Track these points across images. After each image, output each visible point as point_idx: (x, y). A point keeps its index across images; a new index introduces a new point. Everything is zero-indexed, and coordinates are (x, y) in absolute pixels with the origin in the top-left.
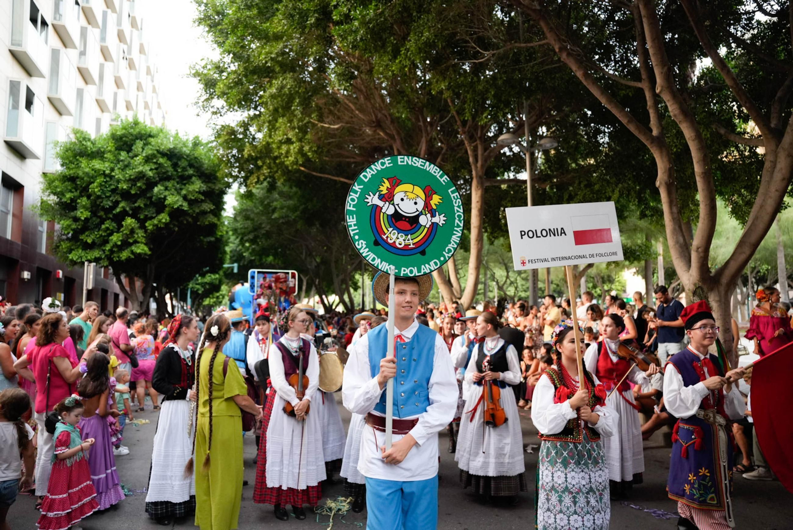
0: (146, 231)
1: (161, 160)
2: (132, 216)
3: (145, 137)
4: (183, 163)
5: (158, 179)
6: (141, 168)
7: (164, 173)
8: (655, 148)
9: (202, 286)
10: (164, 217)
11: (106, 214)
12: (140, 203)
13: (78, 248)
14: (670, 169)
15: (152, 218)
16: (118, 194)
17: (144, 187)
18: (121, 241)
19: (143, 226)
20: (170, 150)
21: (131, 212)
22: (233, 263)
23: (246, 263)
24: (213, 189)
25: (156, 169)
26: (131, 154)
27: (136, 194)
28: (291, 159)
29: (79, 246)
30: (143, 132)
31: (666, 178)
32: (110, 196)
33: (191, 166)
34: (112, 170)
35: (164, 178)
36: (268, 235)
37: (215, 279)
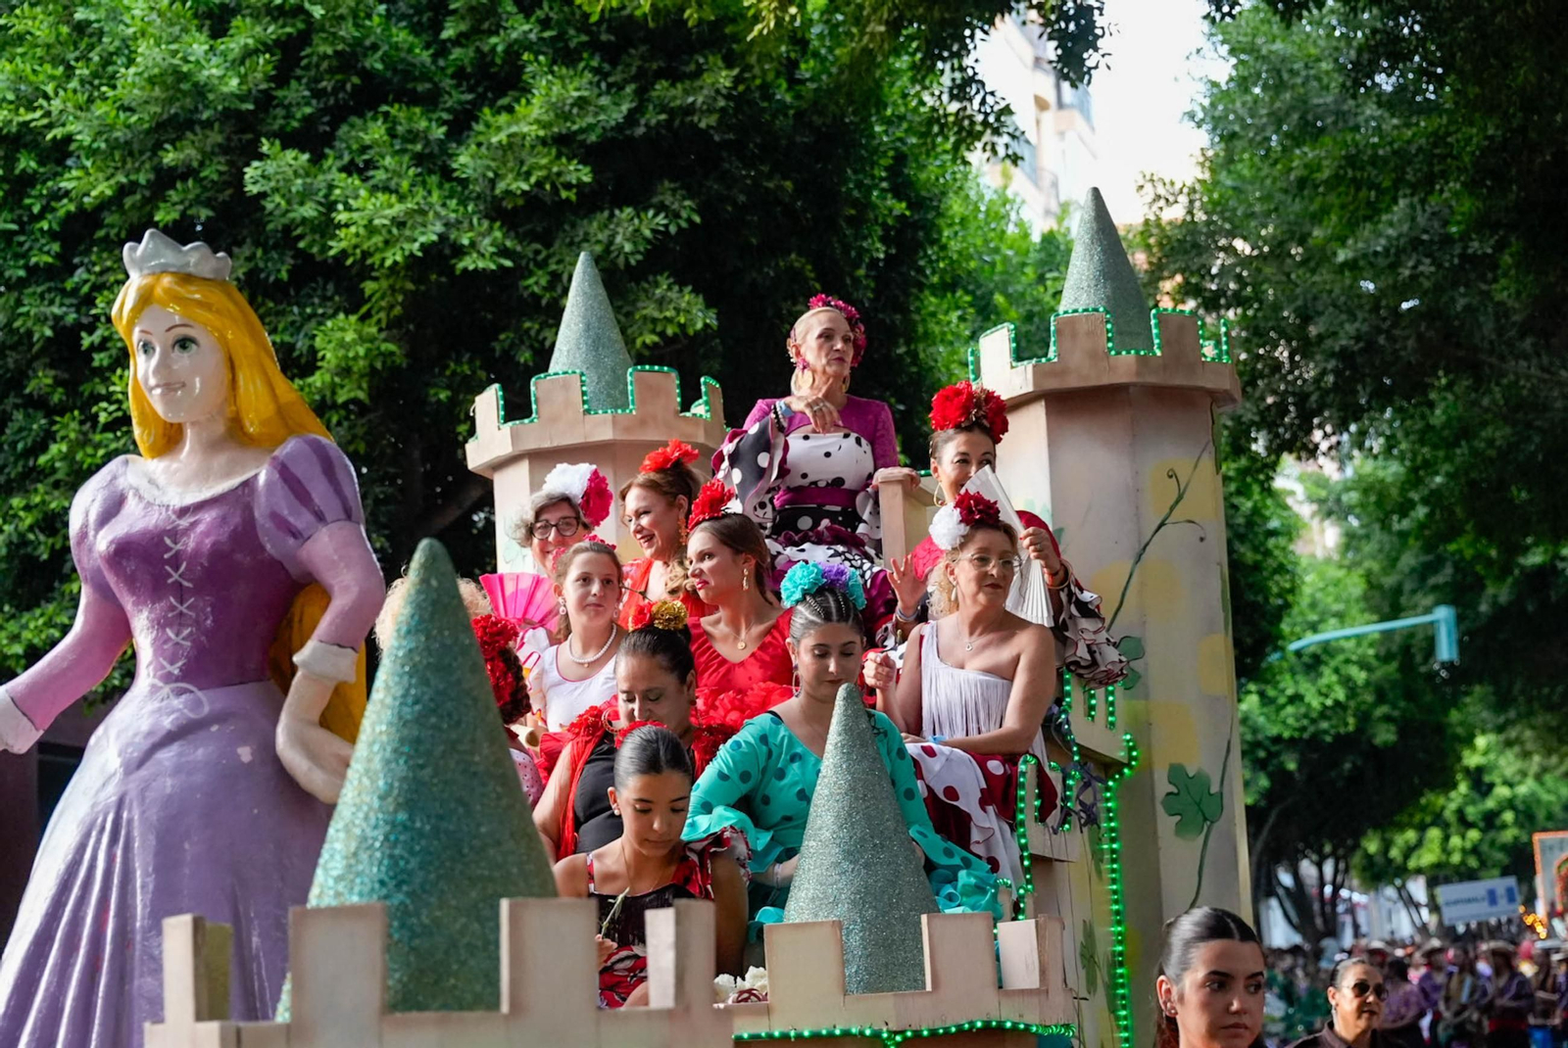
37: (1324, 714)
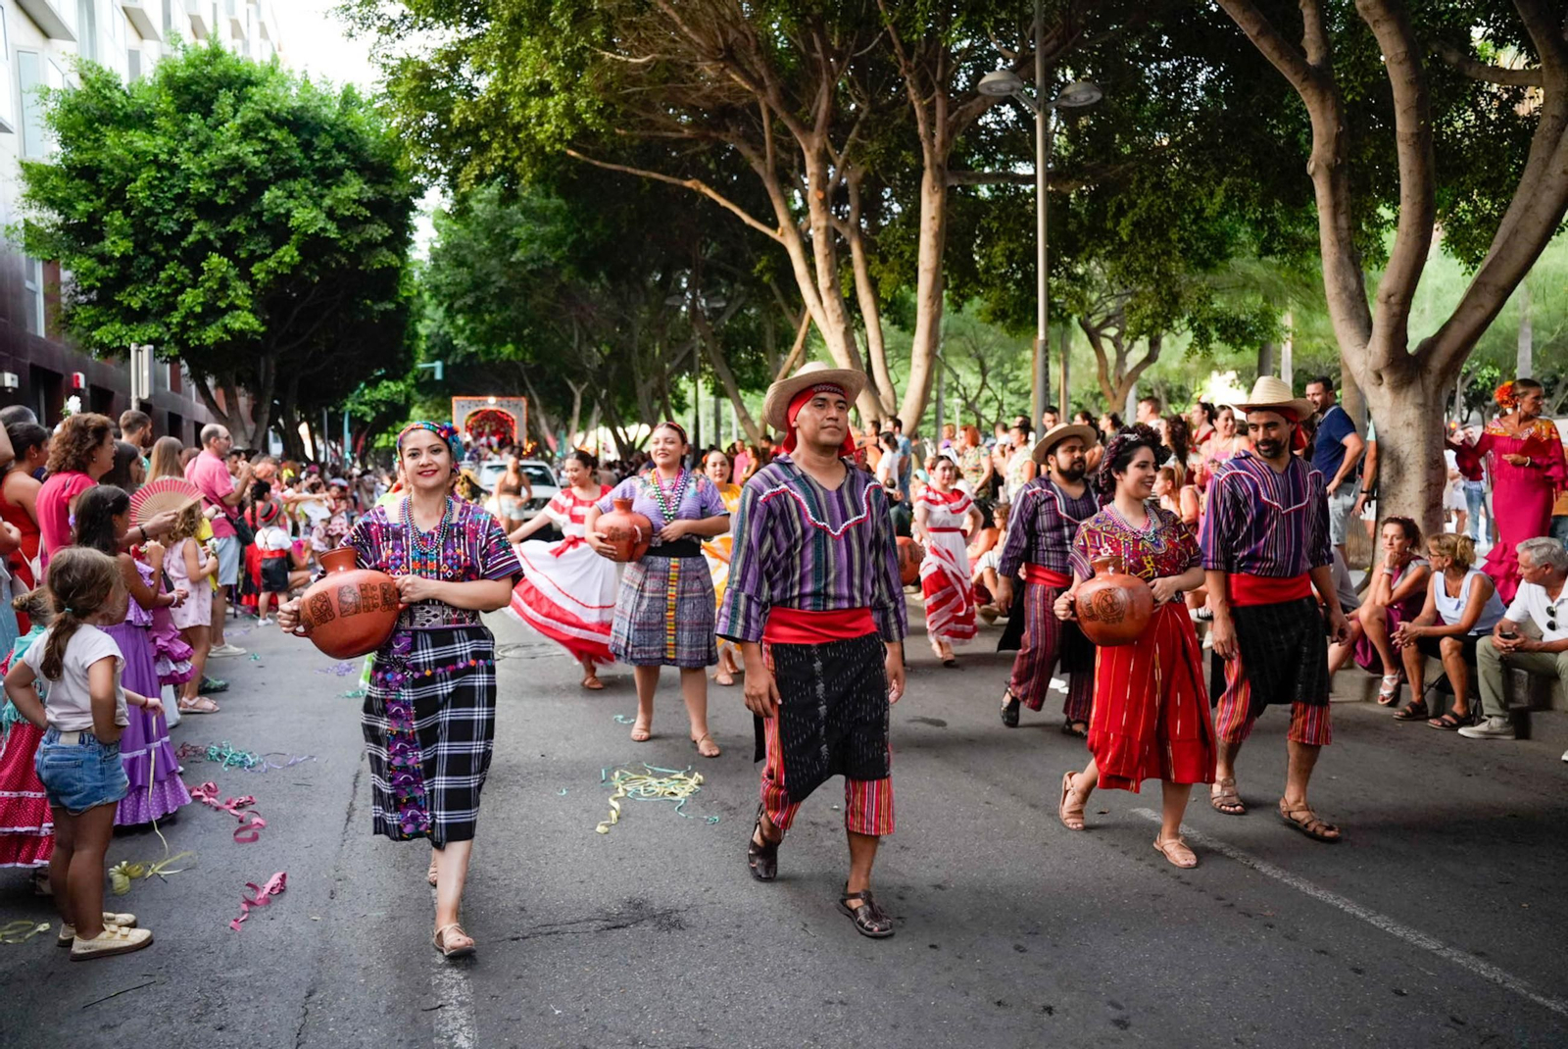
0: (253, 284)
1: (275, 134)
2: (222, 253)
3: (241, 84)
4: (324, 142)
5: (271, 174)
6: (234, 149)
7: (285, 162)
8: (1310, 92)
9: (373, 408)
10: (289, 253)
11: (166, 249)
12: (238, 225)
13: (112, 320)
14: (1338, 137)
15: (263, 257)
16: (189, 206)
17: (243, 190)
18: (202, 304)
19: (245, 275)
20: (293, 111)
21: (218, 244)
22: (433, 361)
23: (458, 360)
24: (388, 196)
25: (269, 152)
26: (210, 121)
27: (227, 205)
28: (549, 128)
29: (116, 316)
30: (233, 72)
31: (1329, 155)
32: (173, 211)
33: (341, 147)
34: (173, 152)
35: (285, 173)
36: (504, 297)
37: (397, 393)
